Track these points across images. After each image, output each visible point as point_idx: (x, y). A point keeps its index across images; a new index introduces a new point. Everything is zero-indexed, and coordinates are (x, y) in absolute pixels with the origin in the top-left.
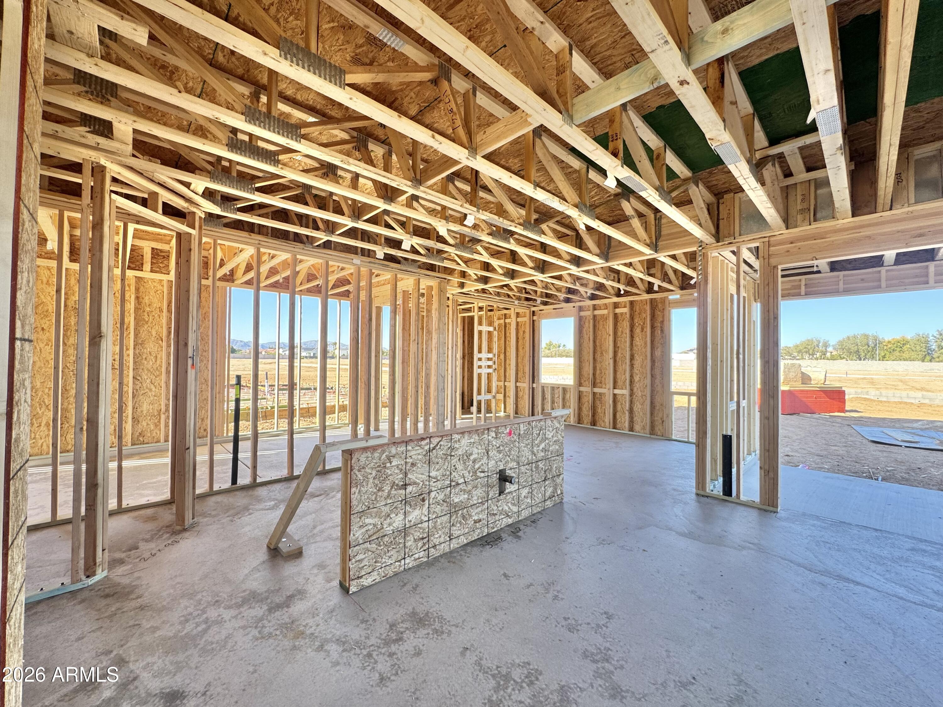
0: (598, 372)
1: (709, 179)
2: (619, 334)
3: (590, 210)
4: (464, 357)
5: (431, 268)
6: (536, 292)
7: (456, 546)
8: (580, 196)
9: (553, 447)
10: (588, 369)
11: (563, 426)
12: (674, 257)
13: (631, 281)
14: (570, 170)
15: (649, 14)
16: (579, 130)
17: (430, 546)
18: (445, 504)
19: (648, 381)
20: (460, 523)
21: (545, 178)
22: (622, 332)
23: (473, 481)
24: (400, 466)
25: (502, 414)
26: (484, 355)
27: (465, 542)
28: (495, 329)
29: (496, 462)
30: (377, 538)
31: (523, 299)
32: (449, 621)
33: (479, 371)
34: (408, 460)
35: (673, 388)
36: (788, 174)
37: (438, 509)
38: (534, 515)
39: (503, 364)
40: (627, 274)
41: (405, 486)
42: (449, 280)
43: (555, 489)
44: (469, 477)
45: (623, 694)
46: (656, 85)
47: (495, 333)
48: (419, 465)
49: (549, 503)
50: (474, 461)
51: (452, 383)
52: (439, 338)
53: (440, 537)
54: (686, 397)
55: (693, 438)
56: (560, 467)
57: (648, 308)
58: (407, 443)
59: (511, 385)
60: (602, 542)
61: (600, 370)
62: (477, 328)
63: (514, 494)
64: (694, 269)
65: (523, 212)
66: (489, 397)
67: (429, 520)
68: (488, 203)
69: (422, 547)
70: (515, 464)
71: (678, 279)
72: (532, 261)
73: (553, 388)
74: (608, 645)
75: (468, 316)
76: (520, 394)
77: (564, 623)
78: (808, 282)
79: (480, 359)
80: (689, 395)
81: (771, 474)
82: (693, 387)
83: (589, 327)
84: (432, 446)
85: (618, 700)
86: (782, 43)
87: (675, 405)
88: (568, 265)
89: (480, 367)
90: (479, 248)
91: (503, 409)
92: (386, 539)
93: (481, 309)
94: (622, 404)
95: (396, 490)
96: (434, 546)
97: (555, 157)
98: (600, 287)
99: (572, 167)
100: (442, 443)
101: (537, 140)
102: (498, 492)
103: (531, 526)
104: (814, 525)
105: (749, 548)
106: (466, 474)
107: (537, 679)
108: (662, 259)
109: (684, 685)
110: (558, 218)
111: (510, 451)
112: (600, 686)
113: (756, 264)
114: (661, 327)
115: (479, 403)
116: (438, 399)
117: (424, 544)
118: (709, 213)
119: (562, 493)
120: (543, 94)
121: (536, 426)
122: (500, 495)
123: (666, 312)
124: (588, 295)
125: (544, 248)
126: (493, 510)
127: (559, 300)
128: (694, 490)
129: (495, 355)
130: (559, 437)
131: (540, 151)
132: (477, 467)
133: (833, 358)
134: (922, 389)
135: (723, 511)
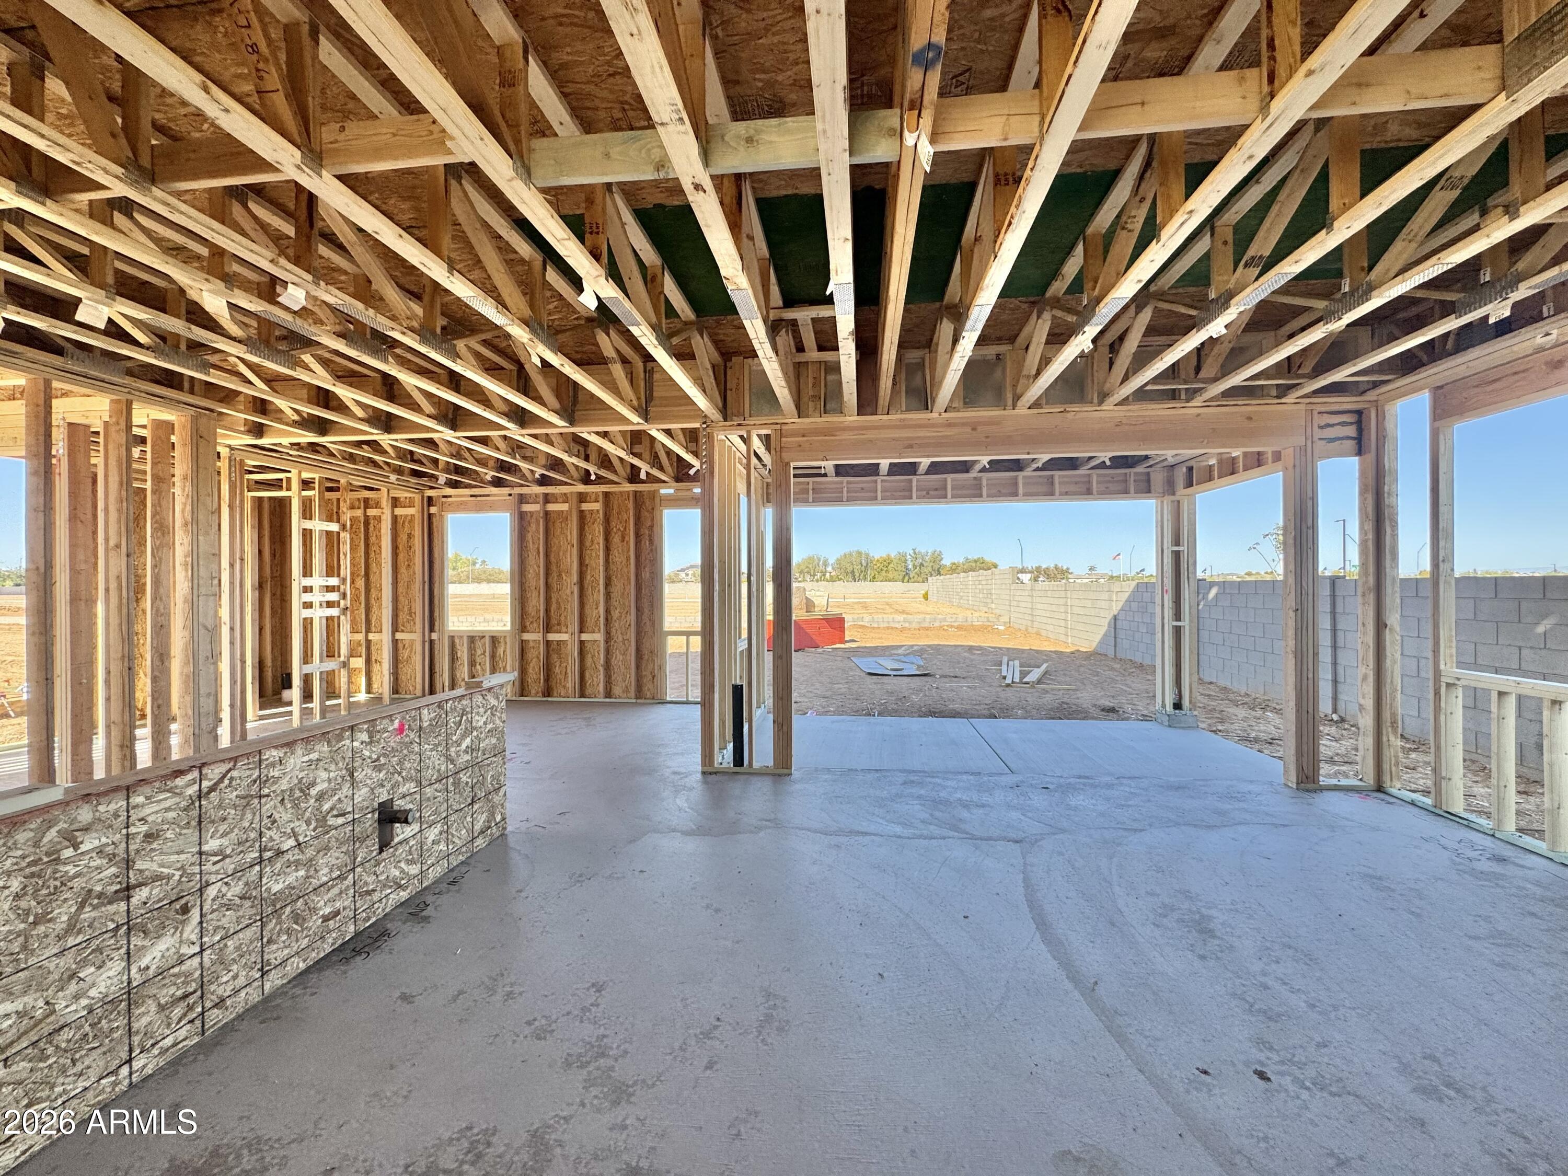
0: (554, 607)
1: (717, 331)
2: (588, 544)
3: (549, 335)
4: (261, 586)
5: (171, 380)
6: (435, 461)
7: (279, 982)
8: (532, 306)
9: (487, 741)
10: (536, 603)
11: (504, 703)
12: (668, 432)
13: (605, 461)
14: (512, 256)
15: (661, 68)
16: (540, 196)
17: (208, 1004)
18: (247, 903)
19: (632, 617)
20: (289, 932)
21: (465, 256)
22: (592, 541)
23: (317, 837)
24: (109, 849)
25: (362, 697)
26: (317, 581)
27: (302, 966)
28: (344, 527)
29: (372, 789)
30: (34, 1044)
31: (406, 472)
32: (279, 1140)
33: (307, 613)
34: (132, 830)
35: (666, 629)
36: (800, 349)
37: (228, 919)
38: (452, 870)
39: (363, 598)
40: (600, 449)
41: (126, 892)
42: (221, 413)
43: (492, 814)
44: (305, 831)
45: (631, 1090)
46: (662, 175)
47: (345, 536)
48: (169, 835)
49: (480, 842)
50: (320, 797)
51: (232, 643)
52: (195, 543)
53: (235, 977)
54: (684, 638)
55: (696, 694)
56: (500, 774)
57: (631, 505)
58: (128, 790)
59: (383, 639)
60: (580, 879)
61: (558, 603)
62: (297, 524)
63: (412, 843)
64: (696, 454)
65: (418, 310)
66: (331, 665)
67: (202, 951)
68: (333, 270)
69: (185, 1015)
70: (413, 785)
71: (672, 465)
72: (433, 404)
73: (472, 639)
74: (602, 1031)
75: (270, 498)
76: (404, 654)
77: (528, 1030)
78: (816, 486)
79: (307, 589)
80: (688, 634)
81: (785, 728)
82: (696, 623)
83: (536, 532)
84: (206, 784)
85: (623, 1103)
86: (802, 182)
87: (670, 650)
88: (503, 422)
89: (308, 605)
90: (307, 358)
91: (363, 688)
92: (67, 1034)
93: (306, 484)
94: (593, 656)
95: (95, 908)
96: (220, 1003)
97: (486, 225)
98: (556, 464)
99: (516, 252)
100: (235, 773)
101: (453, 183)
102: (377, 847)
103: (448, 891)
104: (826, 781)
105: (767, 827)
106: (301, 827)
107: (489, 1144)
108: (654, 433)
109: (707, 1035)
110: (487, 336)
111: (400, 763)
112: (596, 1097)
113: (767, 458)
114: (650, 536)
115: (307, 680)
116: (196, 684)
117: (190, 1008)
118: (716, 379)
119: (504, 819)
120: (479, 109)
121: (454, 709)
122: (381, 851)
123: (656, 513)
124: (537, 476)
125: (455, 381)
126: (366, 884)
127: (482, 481)
128: (699, 768)
129: (344, 581)
130: (498, 722)
131: (458, 207)
132: (326, 807)
133: (832, 580)
134: (903, 612)
135: (735, 787)
